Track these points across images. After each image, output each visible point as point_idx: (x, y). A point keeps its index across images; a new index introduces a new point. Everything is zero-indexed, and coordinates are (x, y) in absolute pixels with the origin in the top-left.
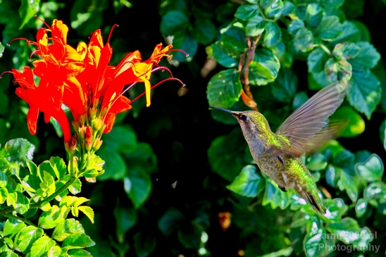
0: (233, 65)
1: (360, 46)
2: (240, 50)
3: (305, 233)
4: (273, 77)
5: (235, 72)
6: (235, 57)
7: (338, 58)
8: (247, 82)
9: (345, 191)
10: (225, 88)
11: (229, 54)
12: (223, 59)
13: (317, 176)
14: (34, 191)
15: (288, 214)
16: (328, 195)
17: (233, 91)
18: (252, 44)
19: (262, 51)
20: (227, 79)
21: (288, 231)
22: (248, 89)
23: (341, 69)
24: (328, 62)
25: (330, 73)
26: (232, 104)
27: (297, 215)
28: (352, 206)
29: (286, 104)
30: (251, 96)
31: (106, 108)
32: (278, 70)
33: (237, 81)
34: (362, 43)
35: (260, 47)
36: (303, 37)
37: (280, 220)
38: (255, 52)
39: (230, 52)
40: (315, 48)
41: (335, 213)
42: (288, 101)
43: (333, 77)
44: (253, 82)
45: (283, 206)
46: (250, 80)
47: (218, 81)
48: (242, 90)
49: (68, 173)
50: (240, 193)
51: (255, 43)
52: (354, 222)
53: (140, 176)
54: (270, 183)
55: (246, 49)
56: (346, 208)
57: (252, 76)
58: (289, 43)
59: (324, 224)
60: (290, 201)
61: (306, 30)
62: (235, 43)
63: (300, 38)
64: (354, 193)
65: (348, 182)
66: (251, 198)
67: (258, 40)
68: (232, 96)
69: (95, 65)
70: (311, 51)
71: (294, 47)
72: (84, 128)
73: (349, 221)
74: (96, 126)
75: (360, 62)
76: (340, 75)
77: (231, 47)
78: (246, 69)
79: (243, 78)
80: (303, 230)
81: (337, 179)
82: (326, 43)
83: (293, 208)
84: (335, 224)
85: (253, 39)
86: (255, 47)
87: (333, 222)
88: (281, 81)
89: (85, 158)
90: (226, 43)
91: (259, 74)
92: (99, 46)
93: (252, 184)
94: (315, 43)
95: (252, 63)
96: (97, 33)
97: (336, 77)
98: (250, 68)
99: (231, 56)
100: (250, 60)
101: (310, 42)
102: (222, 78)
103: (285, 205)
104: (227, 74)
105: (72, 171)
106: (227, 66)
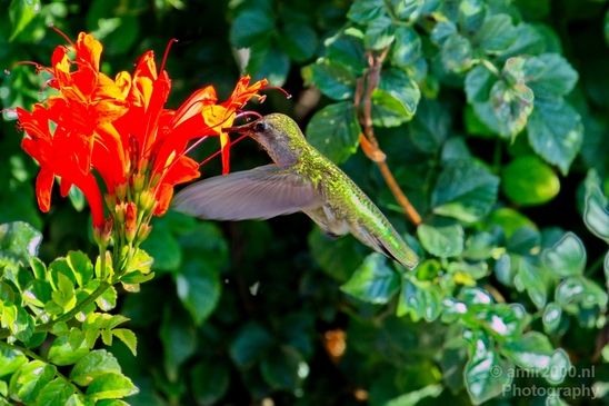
0: (346, 96)
1: (546, 62)
2: (357, 72)
3: (466, 359)
4: (410, 114)
5: (350, 106)
6: (347, 83)
7: (511, 81)
8: (369, 122)
9: (526, 292)
10: (335, 132)
11: (339, 79)
12: (330, 87)
13: (481, 269)
14: (41, 305)
15: (437, 329)
16: (499, 297)
17: (347, 137)
18: (375, 61)
19: (390, 71)
20: (338, 118)
21: (439, 356)
22: (371, 133)
23: (517, 97)
24: (495, 87)
25: (498, 103)
26: (347, 158)
27: (452, 330)
28: (537, 315)
29: (431, 156)
30: (376, 144)
31: (158, 175)
32: (417, 102)
33: (354, 121)
34: (547, 56)
35: (387, 66)
36: (454, 49)
37: (426, 339)
38: (381, 74)
39: (341, 75)
40: (475, 66)
41: (512, 326)
42: (435, 151)
43: (503, 111)
44: (377, 122)
45: (429, 316)
46: (372, 118)
47: (323, 121)
48: (361, 135)
49: (95, 277)
50: (362, 298)
51: (381, 60)
52: (543, 339)
53: (202, 274)
54: (408, 280)
55: (365, 71)
56: (528, 319)
57: (376, 112)
58: (433, 59)
59: (496, 344)
60: (440, 309)
61: (459, 38)
62: (348, 61)
63: (450, 50)
64: (541, 294)
65: (532, 277)
66: (378, 305)
67: (384, 55)
68: (344, 144)
69: (143, 107)
70: (468, 71)
71: (442, 65)
72: (124, 206)
73: (535, 338)
74: (142, 203)
75: (547, 85)
76: (514, 107)
77: (342, 68)
78: (367, 102)
79: (362, 116)
80: (462, 354)
81: (514, 273)
82: (492, 57)
83: (445, 319)
84: (513, 344)
85: (376, 54)
86: (380, 66)
87: (510, 340)
88: (423, 120)
89: (124, 253)
90: (334, 61)
91: (387, 108)
92: (151, 77)
93: (379, 283)
94: (474, 58)
95: (376, 92)
96: (147, 57)
97: (508, 110)
98: (372, 100)
99: (342, 83)
100: (373, 87)
101: (467, 56)
102: (330, 117)
103: (433, 315)
104: (337, 110)
105: (102, 273)
106: (336, 98)
